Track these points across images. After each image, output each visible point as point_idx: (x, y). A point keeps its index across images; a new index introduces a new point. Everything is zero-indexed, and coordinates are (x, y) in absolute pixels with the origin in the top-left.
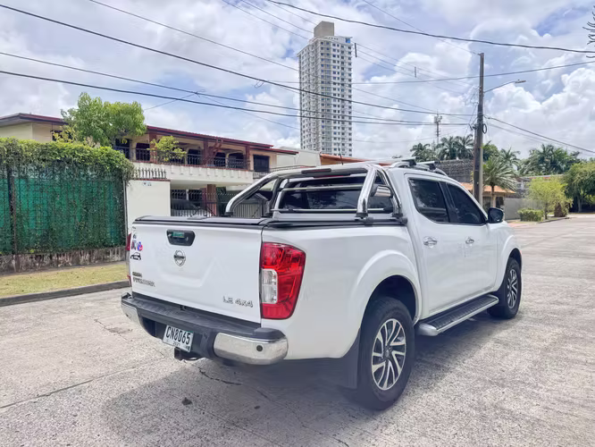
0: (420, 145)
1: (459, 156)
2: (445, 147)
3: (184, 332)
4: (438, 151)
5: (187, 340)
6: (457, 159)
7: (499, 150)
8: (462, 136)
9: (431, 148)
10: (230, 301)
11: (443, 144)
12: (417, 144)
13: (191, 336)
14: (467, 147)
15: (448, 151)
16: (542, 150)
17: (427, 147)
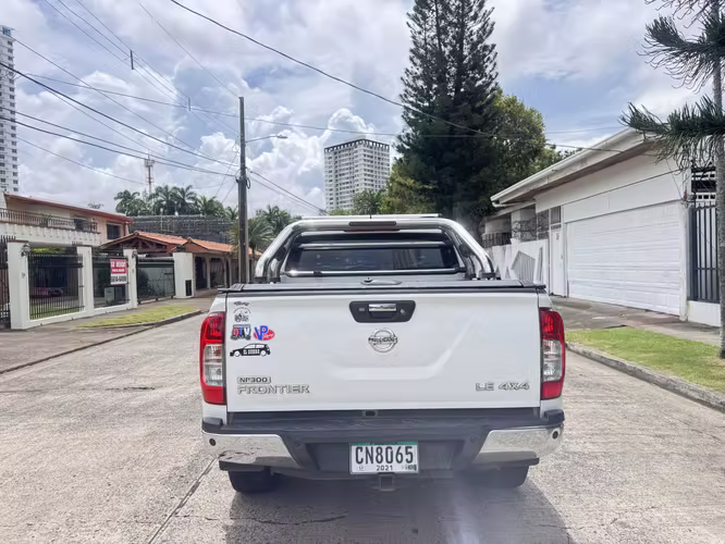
0: (126, 192)
1: (180, 211)
2: (159, 198)
3: (395, 448)
4: (153, 202)
5: (409, 457)
6: (177, 214)
7: (225, 207)
8: (180, 187)
9: (141, 197)
10: (490, 387)
11: (157, 194)
12: (123, 191)
13: (414, 449)
14: (187, 201)
15: (164, 203)
16: (268, 212)
17: (137, 197)
